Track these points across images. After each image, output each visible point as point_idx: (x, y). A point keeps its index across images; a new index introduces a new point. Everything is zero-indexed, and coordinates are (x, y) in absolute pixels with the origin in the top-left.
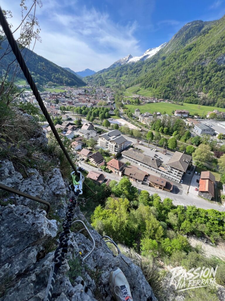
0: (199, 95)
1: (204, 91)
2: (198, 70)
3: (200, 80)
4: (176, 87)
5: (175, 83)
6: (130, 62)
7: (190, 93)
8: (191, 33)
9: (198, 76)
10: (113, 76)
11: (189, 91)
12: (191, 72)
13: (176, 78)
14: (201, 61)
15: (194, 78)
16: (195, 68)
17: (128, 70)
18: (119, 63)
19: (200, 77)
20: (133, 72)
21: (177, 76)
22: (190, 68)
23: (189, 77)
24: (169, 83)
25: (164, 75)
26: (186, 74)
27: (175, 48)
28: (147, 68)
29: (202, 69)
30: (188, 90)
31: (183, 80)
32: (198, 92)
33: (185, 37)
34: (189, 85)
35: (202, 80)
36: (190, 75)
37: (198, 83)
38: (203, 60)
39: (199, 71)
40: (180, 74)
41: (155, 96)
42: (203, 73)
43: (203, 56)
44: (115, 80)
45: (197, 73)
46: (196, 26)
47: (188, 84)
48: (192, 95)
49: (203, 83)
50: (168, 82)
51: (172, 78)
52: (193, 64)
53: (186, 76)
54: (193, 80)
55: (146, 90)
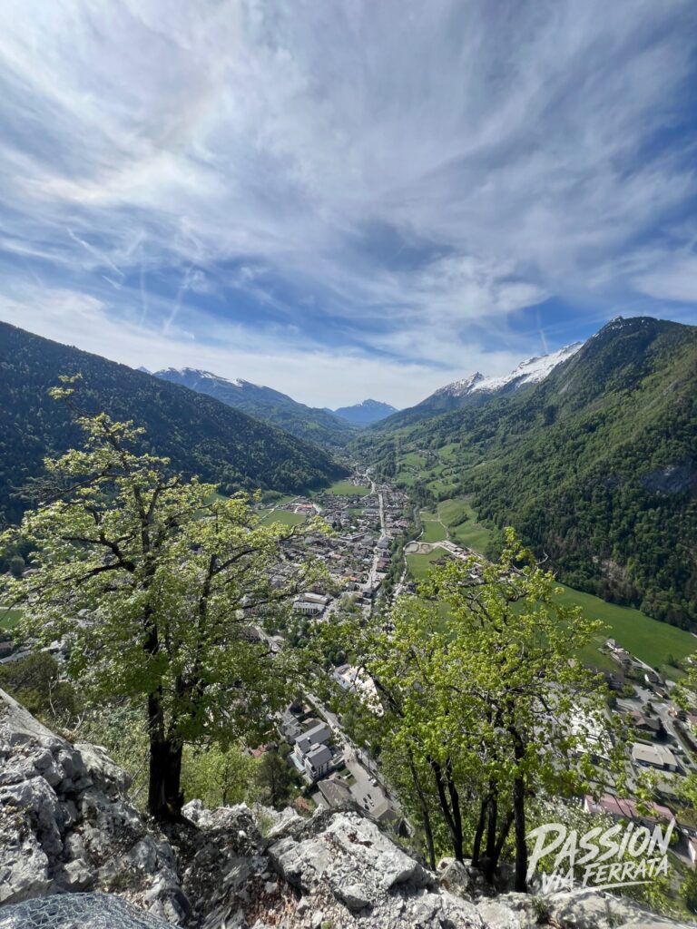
0: (604, 566)
1: (616, 557)
2: (600, 498)
3: (604, 525)
4: (545, 534)
5: (543, 522)
6: (478, 390)
7: (576, 559)
8: (619, 354)
9: (599, 513)
10: (420, 446)
11: (576, 554)
12: (581, 502)
13: (545, 511)
14: (604, 477)
15: (589, 517)
16: (591, 491)
17: (463, 427)
18: (447, 392)
19: (604, 518)
20: (470, 441)
21: (548, 506)
22: (578, 490)
23: (578, 514)
24: (528, 523)
25: (524, 491)
26: (568, 505)
27: (580, 389)
28: (507, 433)
29: (609, 497)
30: (575, 549)
31: (564, 519)
32: (601, 559)
33: (605, 364)
34: (578, 536)
35: (609, 528)
36: (579, 509)
37: (598, 534)
38: (610, 474)
39: (601, 500)
40: (554, 502)
41: (493, 555)
42: (611, 508)
43: (610, 466)
44: (423, 461)
45: (595, 507)
46: (634, 338)
47: (575, 531)
48: (582, 567)
49: (611, 534)
50: (527, 520)
51: (536, 509)
52: (586, 483)
53: (569, 509)
54: (586, 523)
55: (479, 524)
